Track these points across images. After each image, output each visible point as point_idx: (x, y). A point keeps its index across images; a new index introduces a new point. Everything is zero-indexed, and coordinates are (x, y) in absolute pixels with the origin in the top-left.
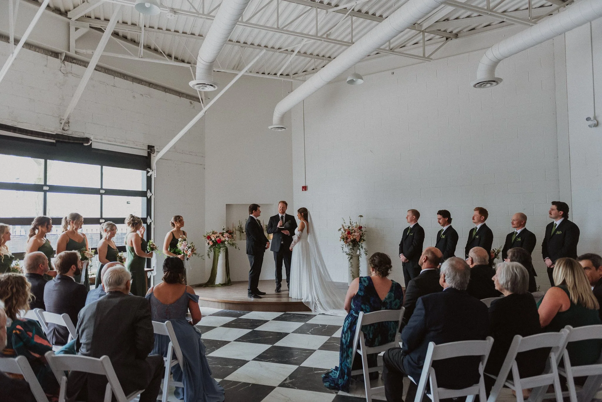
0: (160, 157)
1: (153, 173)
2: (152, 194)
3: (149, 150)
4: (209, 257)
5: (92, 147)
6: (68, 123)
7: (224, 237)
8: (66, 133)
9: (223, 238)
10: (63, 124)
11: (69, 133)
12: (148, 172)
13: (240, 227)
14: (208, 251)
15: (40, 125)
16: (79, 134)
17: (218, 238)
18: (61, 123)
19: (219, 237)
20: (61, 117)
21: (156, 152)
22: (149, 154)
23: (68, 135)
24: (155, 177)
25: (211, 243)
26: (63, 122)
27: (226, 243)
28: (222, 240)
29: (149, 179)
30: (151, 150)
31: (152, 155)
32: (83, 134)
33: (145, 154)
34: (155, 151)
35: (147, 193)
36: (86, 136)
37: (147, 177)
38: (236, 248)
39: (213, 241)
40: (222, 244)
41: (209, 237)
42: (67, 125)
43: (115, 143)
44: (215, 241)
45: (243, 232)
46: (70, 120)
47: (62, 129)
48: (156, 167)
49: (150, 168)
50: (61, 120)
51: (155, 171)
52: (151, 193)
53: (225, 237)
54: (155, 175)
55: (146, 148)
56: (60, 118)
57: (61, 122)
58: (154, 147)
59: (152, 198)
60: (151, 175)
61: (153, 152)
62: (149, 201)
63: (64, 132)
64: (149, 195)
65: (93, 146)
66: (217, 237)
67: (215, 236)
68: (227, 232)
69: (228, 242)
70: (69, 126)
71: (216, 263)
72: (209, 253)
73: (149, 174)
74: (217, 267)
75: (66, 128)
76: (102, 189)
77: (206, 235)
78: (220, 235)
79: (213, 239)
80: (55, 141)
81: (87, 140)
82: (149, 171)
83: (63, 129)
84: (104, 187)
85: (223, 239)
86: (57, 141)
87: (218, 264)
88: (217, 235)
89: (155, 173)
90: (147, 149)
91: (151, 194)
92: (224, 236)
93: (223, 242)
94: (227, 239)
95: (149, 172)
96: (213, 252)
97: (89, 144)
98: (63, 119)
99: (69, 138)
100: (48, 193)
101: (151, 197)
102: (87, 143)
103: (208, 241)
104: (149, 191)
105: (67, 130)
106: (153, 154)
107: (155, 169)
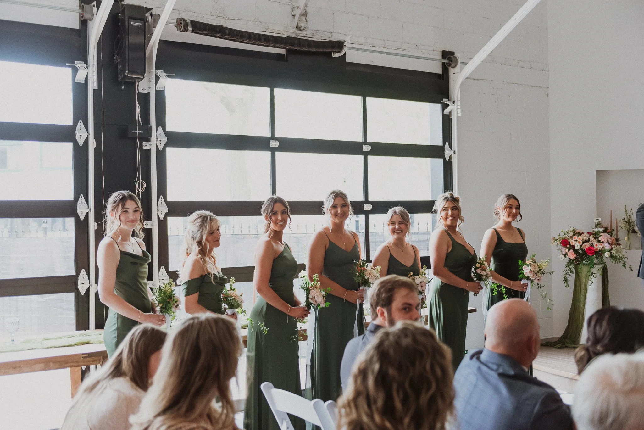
0: (467, 75)
1: (455, 109)
2: (455, 153)
3: (446, 61)
4: (568, 286)
5: (347, 61)
6: (305, 14)
7: (599, 241)
8: (303, 35)
9: (598, 244)
10: (297, 18)
11: (306, 34)
12: (445, 106)
13: (626, 220)
14: (565, 273)
15: (260, 22)
16: (323, 36)
17: (587, 245)
18: (294, 16)
19: (589, 240)
20: (294, 4)
21: (459, 63)
22: (445, 68)
23: (306, 38)
24: (459, 115)
25: (571, 255)
26: (297, 13)
27: (607, 255)
28: (597, 249)
29: (447, 121)
30: (449, 59)
31: (451, 71)
32: (329, 35)
33: (437, 69)
34: (457, 63)
35: (444, 151)
36: (335, 38)
37: (444, 116)
38: (624, 266)
39: (576, 251)
40: (596, 257)
41: (565, 243)
42: (303, 18)
43: (385, 50)
44: (582, 249)
45: (634, 232)
46: (308, 10)
47: (295, 27)
48: (459, 95)
49: (447, 96)
50: (293, 9)
51: (459, 103)
52: (452, 149)
53: (603, 242)
54: (459, 111)
55: (439, 56)
56: (291, 6)
57: (294, 13)
58: (453, 53)
59: (453, 160)
60: (450, 113)
61: (453, 65)
62: (448, 166)
63: (300, 32)
64: (448, 152)
65: (349, 59)
66: (584, 242)
67: (580, 238)
68: (606, 231)
69: (611, 253)
70: (306, 20)
71: (582, 298)
72: (568, 276)
73: (447, 111)
74: (584, 306)
75: (302, 25)
76: (365, 142)
77: (557, 238)
78: (592, 238)
79: (577, 246)
80: (284, 50)
81: (339, 45)
82: (448, 103)
83: (297, 27)
84: (369, 140)
85: (598, 246)
86: (288, 51)
87: (587, 300)
88: (586, 237)
89: (459, 107)
90: (441, 58)
91: (452, 152)
92: (600, 239)
93: (599, 254)
94: (607, 247)
95: (448, 105)
96: (573, 275)
97: (342, 54)
98: (298, 8)
99: (310, 43)
100: (278, 154)
101: (450, 158)
102: (339, 52)
103: (565, 250)
104: (447, 145)
105: (303, 29)
106: (453, 67)
107: (459, 99)
